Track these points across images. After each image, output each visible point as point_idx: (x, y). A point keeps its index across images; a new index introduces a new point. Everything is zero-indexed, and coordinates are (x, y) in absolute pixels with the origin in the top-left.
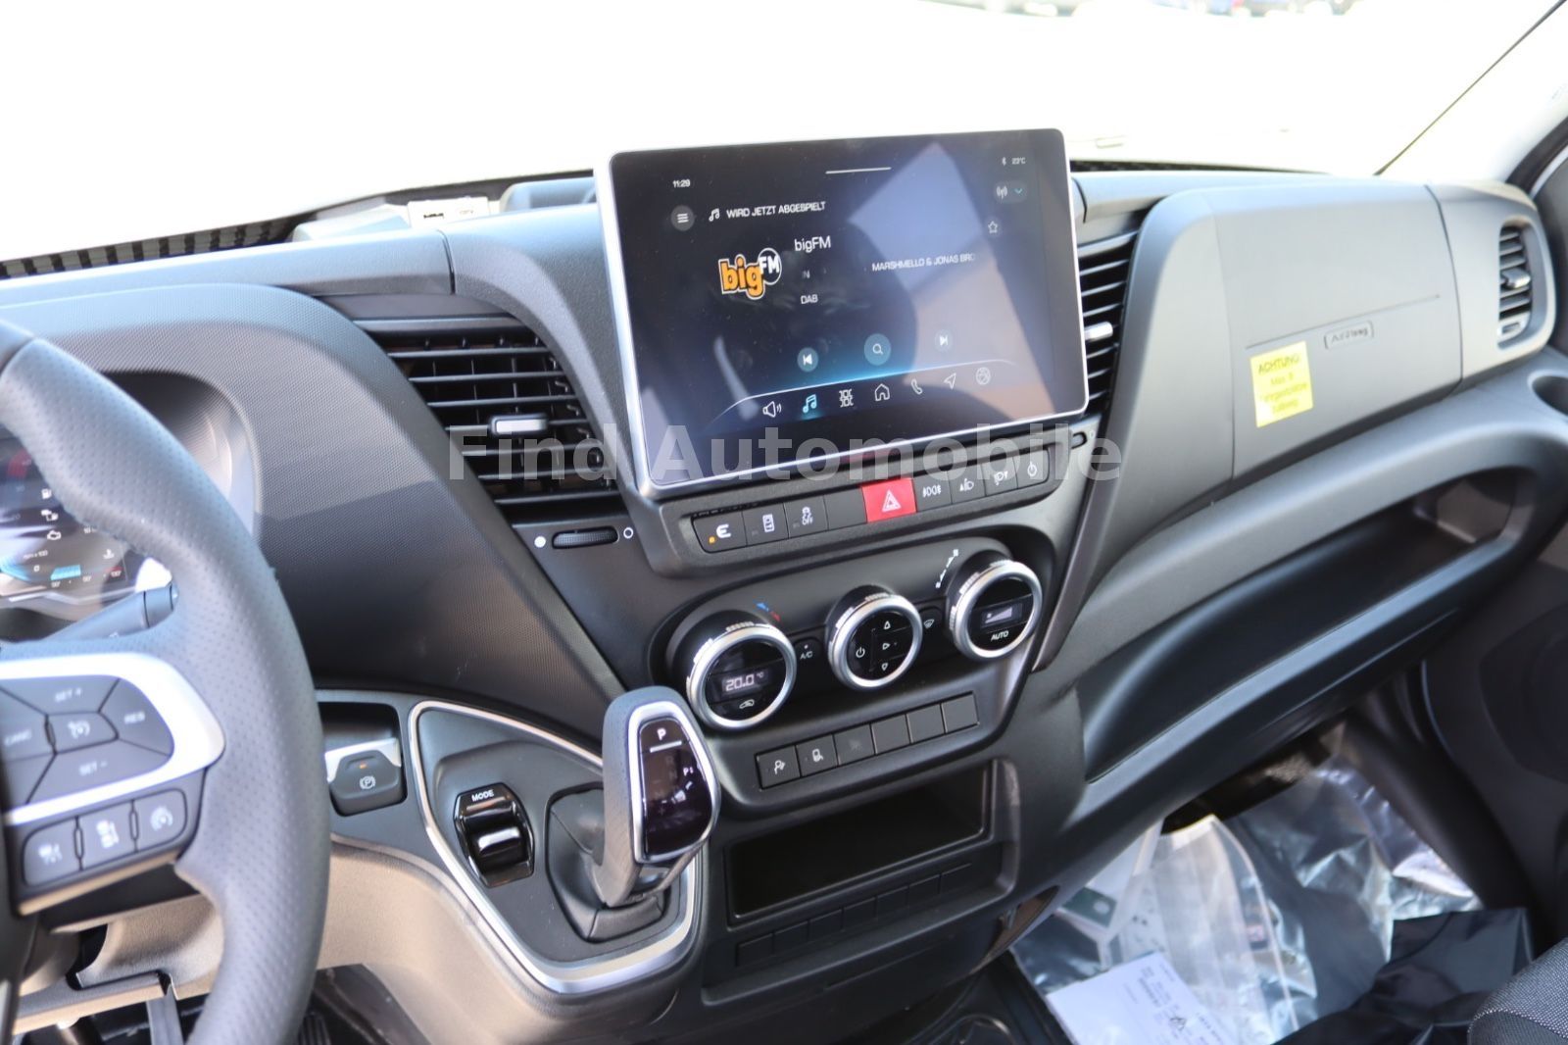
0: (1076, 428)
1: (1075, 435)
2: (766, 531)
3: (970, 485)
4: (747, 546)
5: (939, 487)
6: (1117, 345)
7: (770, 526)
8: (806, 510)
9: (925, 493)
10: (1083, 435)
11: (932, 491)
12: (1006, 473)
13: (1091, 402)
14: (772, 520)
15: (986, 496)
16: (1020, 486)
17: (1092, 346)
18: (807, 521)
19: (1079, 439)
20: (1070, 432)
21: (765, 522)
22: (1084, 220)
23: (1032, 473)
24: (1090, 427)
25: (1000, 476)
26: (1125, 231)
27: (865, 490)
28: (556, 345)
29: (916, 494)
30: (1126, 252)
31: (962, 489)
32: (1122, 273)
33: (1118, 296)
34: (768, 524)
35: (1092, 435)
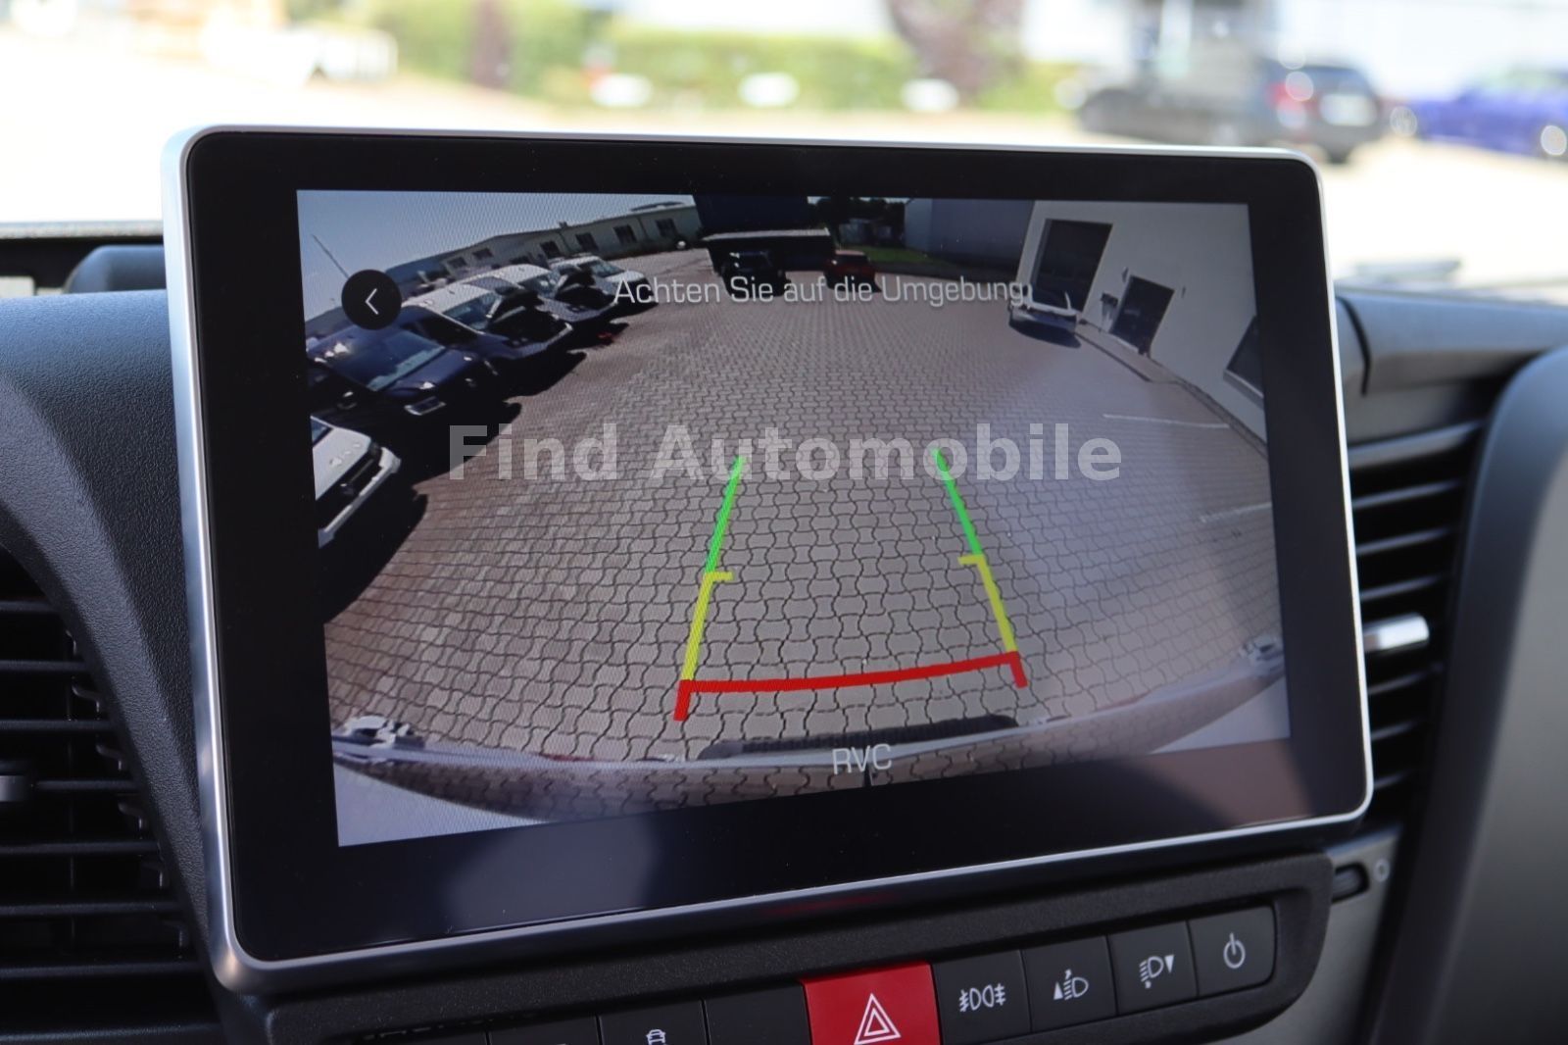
0: (1340, 856)
1: (1341, 869)
3: (1079, 986)
5: (999, 988)
6: (1437, 667)
8: (656, 1035)
9: (964, 1001)
10: (1359, 869)
11: (982, 998)
12: (1170, 960)
13: (1376, 793)
15: (1118, 1015)
16: (1203, 992)
17: (1382, 664)
19: (1348, 881)
20: (1328, 864)
22: (1364, 388)
23: (1235, 959)
24: (1376, 854)
25: (1155, 966)
26: (1451, 420)
27: (810, 989)
28: (65, 596)
29: (945, 1003)
30: (1459, 463)
31: (1058, 995)
32: (1450, 510)
33: (1439, 559)
35: (1380, 871)
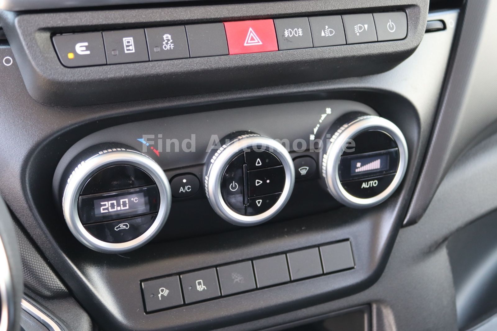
2: (126, 52)
3: (331, 32)
4: (106, 65)
5: (300, 30)
7: (130, 48)
8: (167, 36)
9: (286, 33)
11: (293, 33)
12: (366, 26)
14: (132, 42)
15: (347, 44)
16: (379, 40)
18: (168, 47)
21: (125, 44)
25: (360, 28)
31: (323, 34)
34: (127, 46)
35: (451, 23)
